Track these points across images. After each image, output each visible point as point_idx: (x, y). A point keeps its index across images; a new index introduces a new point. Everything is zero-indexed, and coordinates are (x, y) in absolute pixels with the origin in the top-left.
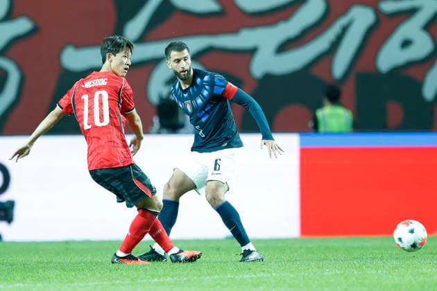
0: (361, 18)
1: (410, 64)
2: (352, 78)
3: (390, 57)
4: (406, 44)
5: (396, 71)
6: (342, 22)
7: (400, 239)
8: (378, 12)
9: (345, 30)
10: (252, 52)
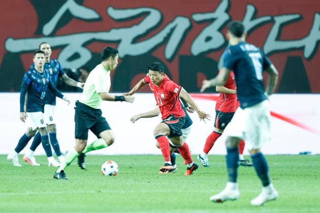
0: (182, 24)
1: (211, 51)
2: (177, 58)
3: (199, 47)
4: (208, 39)
5: (202, 54)
6: (171, 26)
7: (105, 169)
8: (191, 20)
9: (172, 30)
10: (118, 42)
